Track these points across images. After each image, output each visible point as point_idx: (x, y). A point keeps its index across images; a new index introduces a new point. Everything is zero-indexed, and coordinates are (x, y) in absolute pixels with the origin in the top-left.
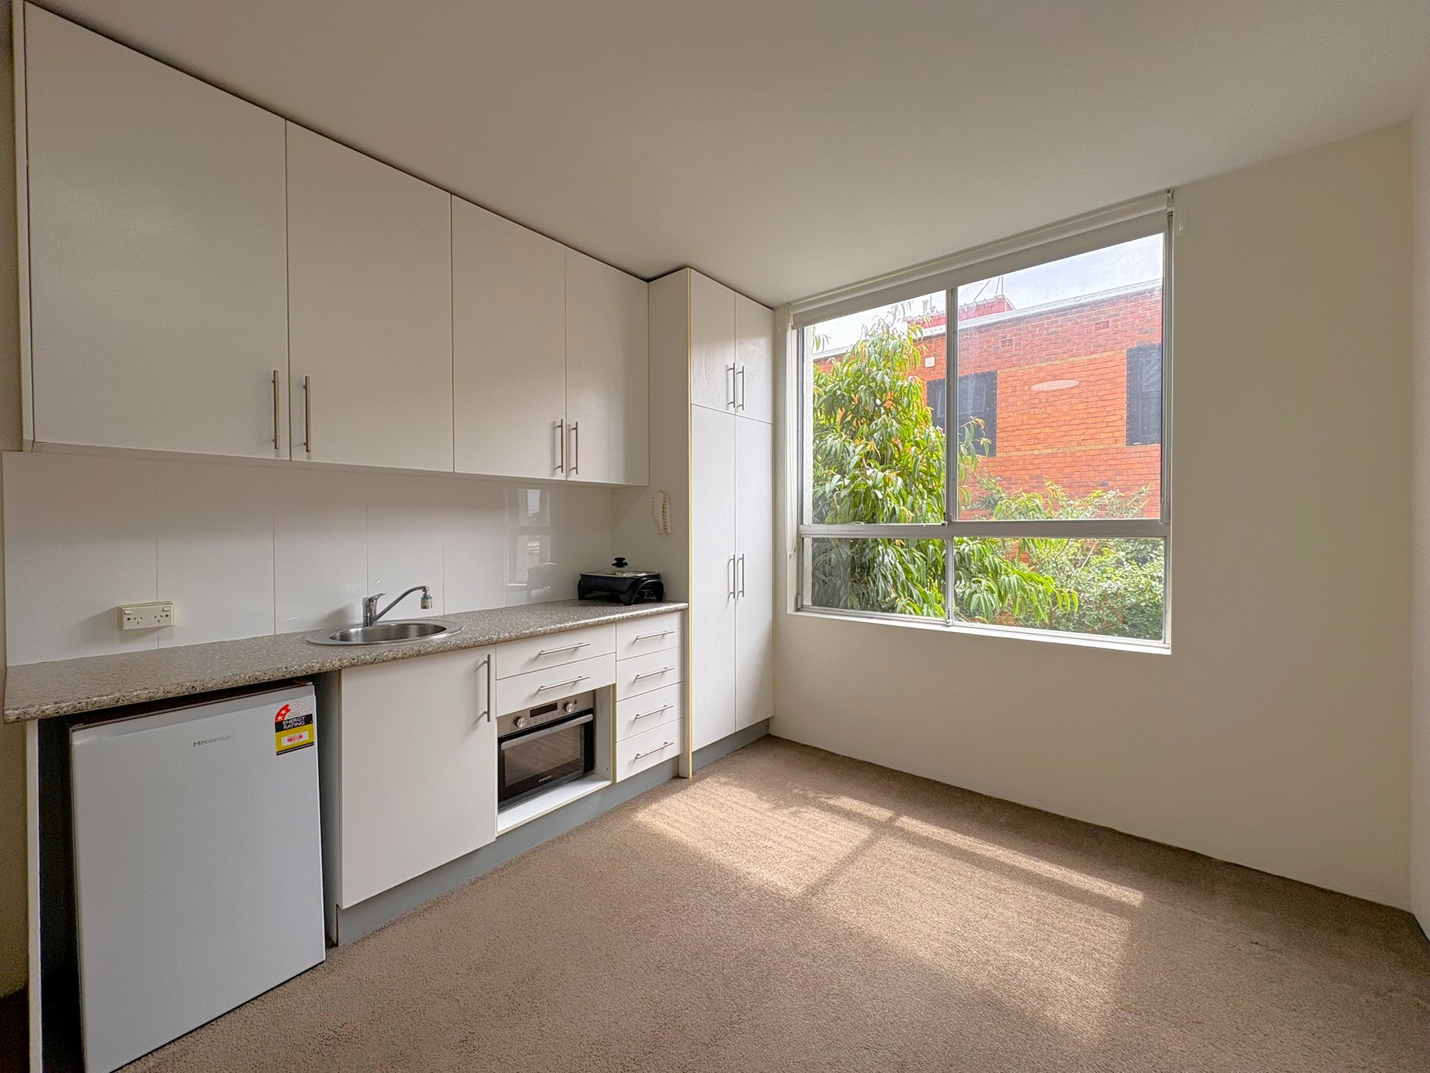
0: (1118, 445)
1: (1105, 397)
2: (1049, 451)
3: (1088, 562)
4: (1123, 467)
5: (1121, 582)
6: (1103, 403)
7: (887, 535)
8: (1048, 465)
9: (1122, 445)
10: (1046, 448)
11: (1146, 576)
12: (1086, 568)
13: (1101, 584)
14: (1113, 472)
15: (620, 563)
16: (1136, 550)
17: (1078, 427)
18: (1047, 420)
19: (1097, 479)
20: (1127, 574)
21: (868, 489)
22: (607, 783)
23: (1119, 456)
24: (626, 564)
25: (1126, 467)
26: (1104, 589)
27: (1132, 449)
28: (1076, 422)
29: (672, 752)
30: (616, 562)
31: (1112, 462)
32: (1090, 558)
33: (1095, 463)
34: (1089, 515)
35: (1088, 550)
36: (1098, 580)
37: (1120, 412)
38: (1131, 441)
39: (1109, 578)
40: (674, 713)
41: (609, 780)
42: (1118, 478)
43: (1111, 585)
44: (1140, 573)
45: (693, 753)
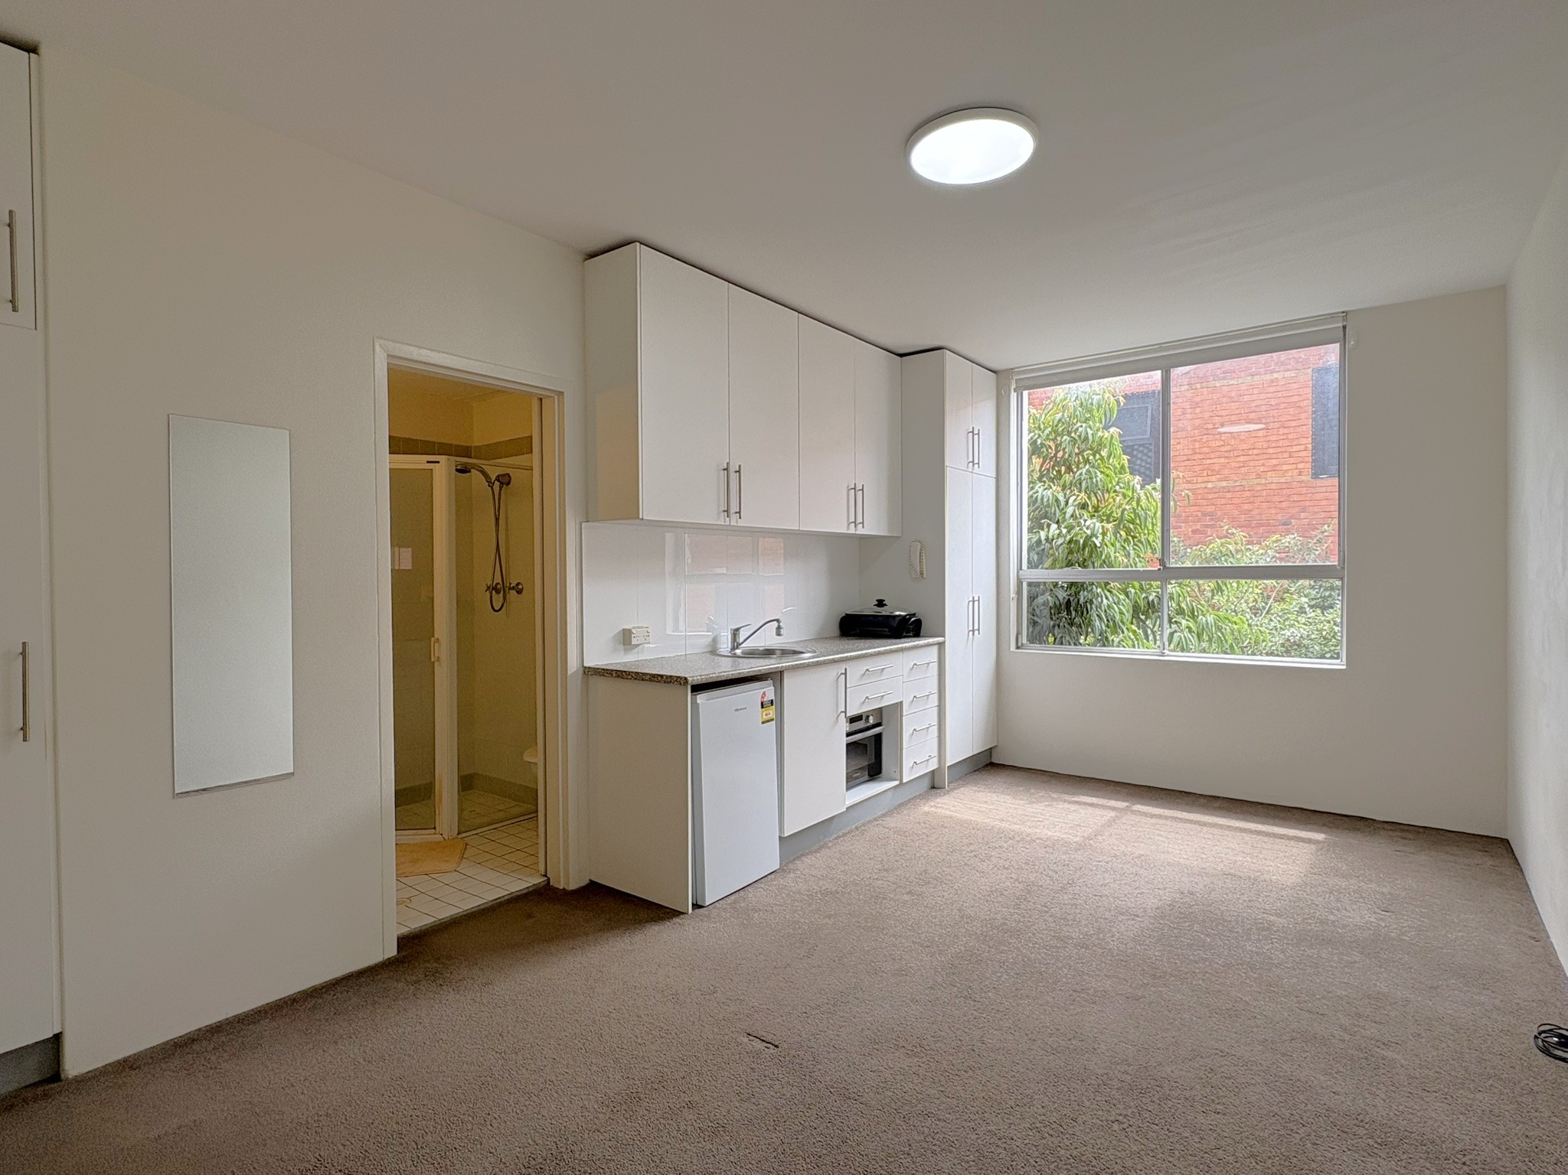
0: (1303, 478)
1: (1288, 424)
2: (1224, 484)
3: (1268, 611)
4: (1307, 503)
5: (1304, 630)
6: (1286, 431)
7: (1103, 579)
8: (1223, 501)
9: (1305, 478)
10: (1220, 480)
11: (1329, 622)
12: (1268, 616)
13: (1283, 632)
14: (1297, 509)
15: (881, 603)
16: (1321, 597)
17: (1257, 458)
18: (1222, 449)
19: (1279, 517)
20: (1310, 620)
21: (1088, 538)
22: (897, 783)
23: (1304, 490)
24: (885, 605)
25: (1312, 503)
26: (1286, 637)
27: (1319, 482)
28: (1255, 452)
29: (933, 765)
30: (877, 603)
31: (1296, 498)
32: (1270, 606)
33: (1276, 499)
34: (1268, 560)
35: (1269, 597)
36: (1281, 628)
37: (1304, 441)
38: (1315, 476)
39: (1292, 626)
40: (934, 730)
41: (896, 780)
42: (1303, 515)
43: (1293, 632)
44: (1323, 618)
45: (948, 767)
